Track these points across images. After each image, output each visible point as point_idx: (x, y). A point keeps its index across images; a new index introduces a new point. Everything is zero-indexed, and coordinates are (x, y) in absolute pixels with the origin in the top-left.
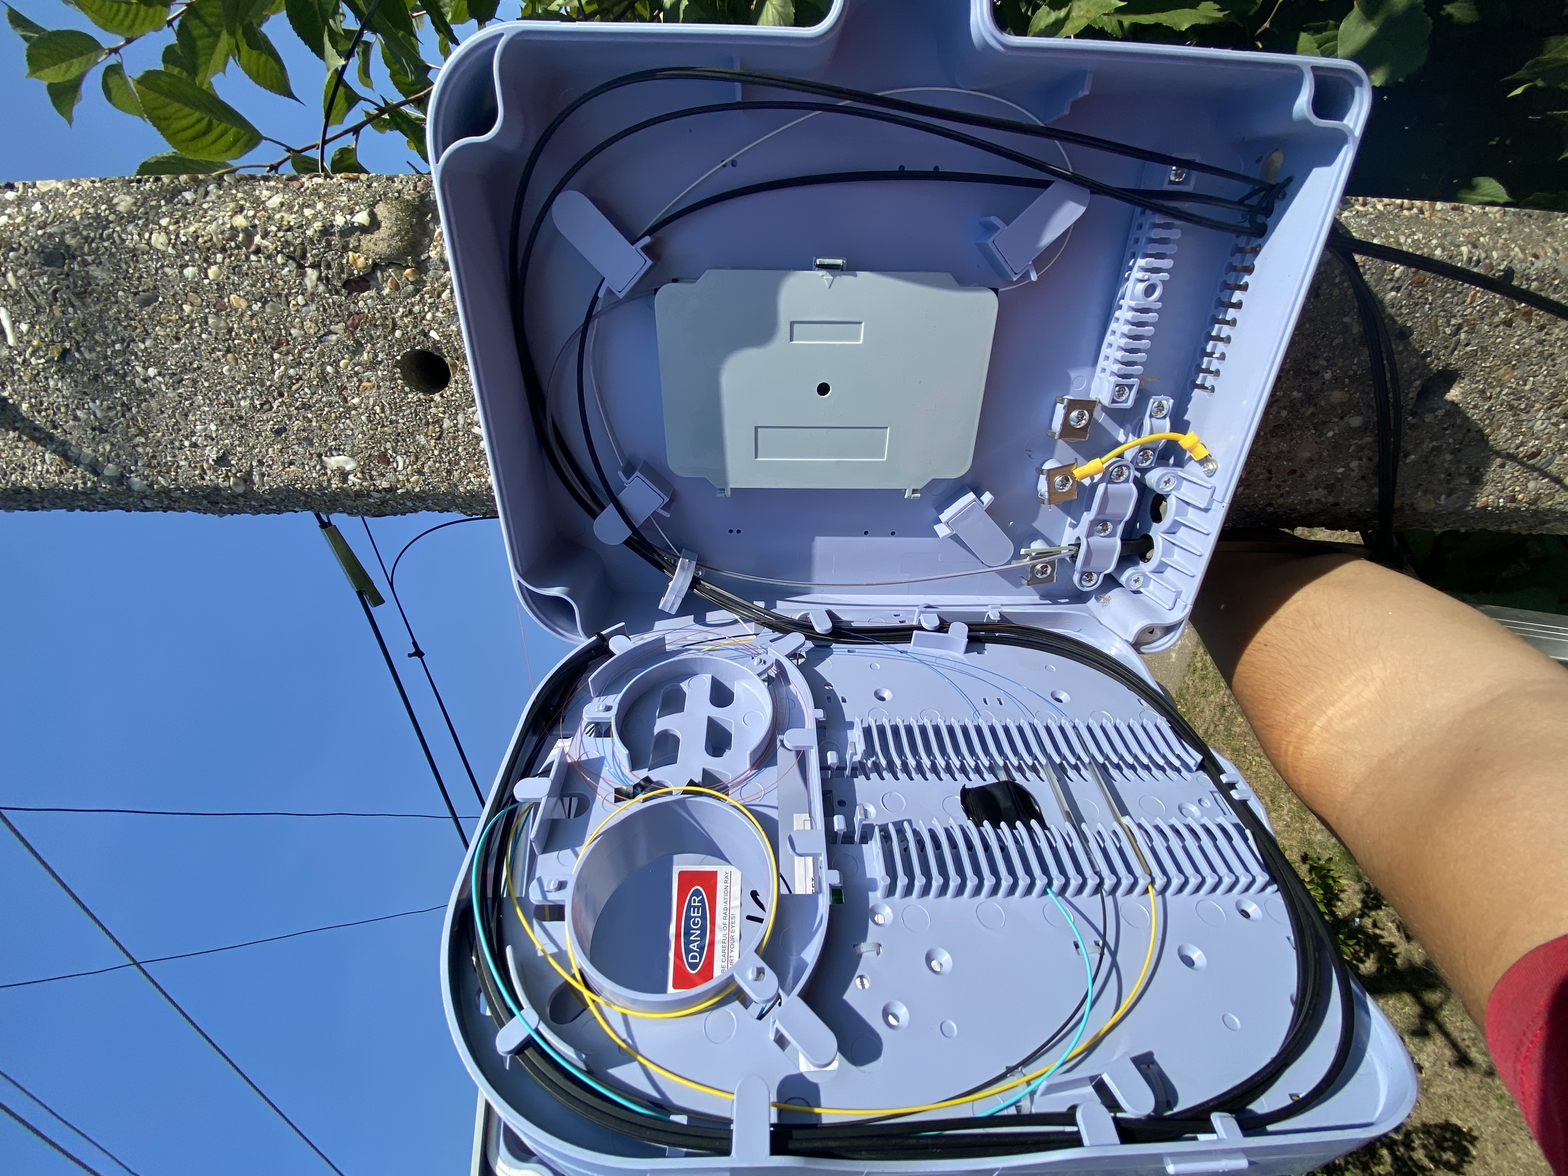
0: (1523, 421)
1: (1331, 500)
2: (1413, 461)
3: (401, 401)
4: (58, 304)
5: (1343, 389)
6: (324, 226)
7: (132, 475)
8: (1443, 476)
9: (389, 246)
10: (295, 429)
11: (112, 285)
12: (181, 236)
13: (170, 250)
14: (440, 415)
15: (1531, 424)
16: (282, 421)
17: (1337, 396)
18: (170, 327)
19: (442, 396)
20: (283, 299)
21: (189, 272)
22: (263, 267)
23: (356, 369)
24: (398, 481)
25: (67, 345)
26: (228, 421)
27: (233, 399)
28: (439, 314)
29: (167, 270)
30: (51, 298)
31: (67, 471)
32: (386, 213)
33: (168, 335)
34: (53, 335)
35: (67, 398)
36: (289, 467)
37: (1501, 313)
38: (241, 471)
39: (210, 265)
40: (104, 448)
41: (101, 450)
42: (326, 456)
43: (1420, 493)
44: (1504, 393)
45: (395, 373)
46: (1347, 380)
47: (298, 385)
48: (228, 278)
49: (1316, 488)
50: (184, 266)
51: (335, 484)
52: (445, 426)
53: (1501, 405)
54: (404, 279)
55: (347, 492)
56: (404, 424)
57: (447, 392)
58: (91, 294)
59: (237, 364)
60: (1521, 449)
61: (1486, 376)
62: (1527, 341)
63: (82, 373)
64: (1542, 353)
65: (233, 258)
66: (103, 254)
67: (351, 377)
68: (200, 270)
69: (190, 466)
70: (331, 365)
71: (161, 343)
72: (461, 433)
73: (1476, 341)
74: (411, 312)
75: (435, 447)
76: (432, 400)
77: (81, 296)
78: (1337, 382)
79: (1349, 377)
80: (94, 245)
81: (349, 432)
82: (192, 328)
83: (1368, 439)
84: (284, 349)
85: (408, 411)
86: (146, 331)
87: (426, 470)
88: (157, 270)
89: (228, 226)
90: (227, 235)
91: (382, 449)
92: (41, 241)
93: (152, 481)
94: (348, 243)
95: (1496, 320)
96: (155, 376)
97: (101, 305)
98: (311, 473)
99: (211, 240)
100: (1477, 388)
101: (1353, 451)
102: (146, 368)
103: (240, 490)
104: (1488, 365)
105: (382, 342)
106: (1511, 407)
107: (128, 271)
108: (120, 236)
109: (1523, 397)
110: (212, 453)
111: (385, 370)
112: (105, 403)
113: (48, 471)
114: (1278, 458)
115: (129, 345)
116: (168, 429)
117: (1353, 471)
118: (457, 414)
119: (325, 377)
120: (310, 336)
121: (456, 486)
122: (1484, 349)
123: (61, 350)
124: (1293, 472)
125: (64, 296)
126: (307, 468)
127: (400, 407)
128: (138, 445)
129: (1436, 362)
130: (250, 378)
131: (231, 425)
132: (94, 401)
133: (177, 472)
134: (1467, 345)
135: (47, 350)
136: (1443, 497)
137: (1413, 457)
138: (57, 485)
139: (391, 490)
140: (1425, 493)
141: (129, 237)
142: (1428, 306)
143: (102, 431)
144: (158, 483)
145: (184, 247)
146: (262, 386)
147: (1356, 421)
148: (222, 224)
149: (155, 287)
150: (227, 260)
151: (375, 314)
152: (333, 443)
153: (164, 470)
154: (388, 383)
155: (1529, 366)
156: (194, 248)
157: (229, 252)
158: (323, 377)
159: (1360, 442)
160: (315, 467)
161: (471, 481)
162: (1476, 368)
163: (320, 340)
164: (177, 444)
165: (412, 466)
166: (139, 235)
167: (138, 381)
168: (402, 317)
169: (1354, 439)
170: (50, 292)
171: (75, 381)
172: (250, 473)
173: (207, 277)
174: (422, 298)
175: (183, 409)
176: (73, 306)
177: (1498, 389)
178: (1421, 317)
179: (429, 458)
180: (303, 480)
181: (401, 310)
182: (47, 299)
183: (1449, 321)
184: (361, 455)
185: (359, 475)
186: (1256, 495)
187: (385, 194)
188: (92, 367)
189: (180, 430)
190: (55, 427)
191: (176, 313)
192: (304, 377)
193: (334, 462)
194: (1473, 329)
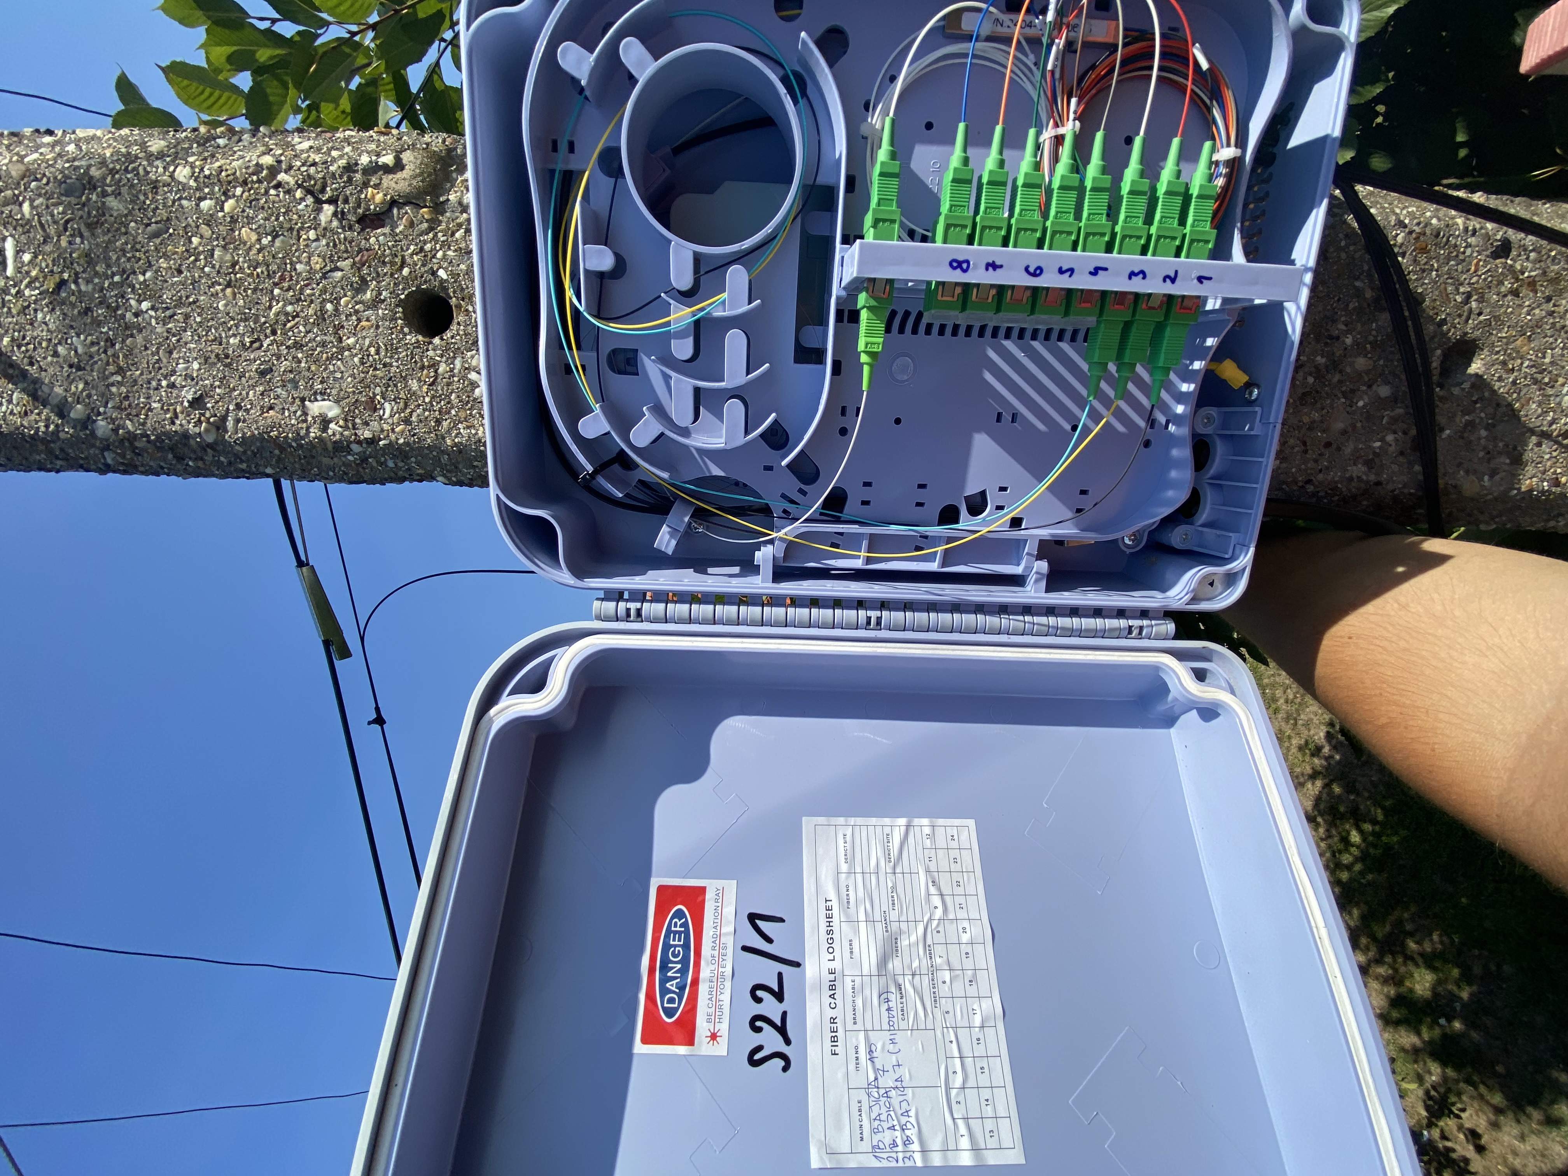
0: (1550, 396)
1: (1372, 477)
2: (1449, 436)
3: (399, 342)
4: (68, 233)
5: (1366, 356)
6: (348, 163)
7: (99, 418)
8: (1481, 454)
9: (410, 185)
10: (282, 370)
11: (126, 216)
12: (205, 169)
13: (192, 183)
14: (438, 358)
15: (1558, 399)
16: (269, 361)
17: (1361, 363)
18: (174, 259)
19: (442, 339)
20: (295, 233)
21: (205, 205)
22: (280, 201)
23: (357, 307)
24: (382, 430)
25: (66, 276)
26: (213, 359)
27: (224, 335)
28: (450, 253)
29: (185, 203)
30: (61, 228)
31: (32, 412)
32: (412, 158)
33: (171, 268)
34: (54, 266)
35: (52, 332)
36: (267, 412)
37: (1506, 283)
38: (215, 416)
39: (228, 197)
40: (77, 388)
41: (73, 389)
42: (310, 401)
43: (1461, 472)
44: (1525, 365)
45: (396, 313)
46: (1368, 346)
47: (293, 323)
48: (243, 211)
49: (1355, 464)
50: (201, 199)
51: (314, 432)
52: (441, 370)
53: (1525, 378)
54: (420, 216)
55: (325, 444)
56: (398, 367)
57: (448, 334)
58: (102, 224)
59: (234, 298)
60: (1554, 427)
61: (1505, 347)
62: (1537, 311)
63: (73, 306)
64: (1554, 324)
65: (252, 192)
66: (124, 185)
67: (351, 315)
68: (217, 203)
69: (162, 408)
70: (332, 302)
71: (162, 276)
72: (456, 379)
73: (1488, 310)
74: (422, 249)
75: (427, 393)
76: (431, 343)
77: (91, 227)
78: (1359, 348)
79: (1370, 343)
80: (117, 176)
81: (339, 375)
82: (196, 260)
83: (1400, 411)
84: (286, 285)
85: (404, 353)
86: (149, 262)
87: (414, 419)
88: (174, 201)
89: (254, 163)
90: (251, 170)
91: (371, 395)
92: (66, 172)
93: (119, 425)
94: (369, 181)
95: (1503, 289)
96: (148, 310)
97: (110, 235)
98: (291, 419)
99: (234, 174)
100: (1498, 359)
101: (1388, 423)
102: (140, 302)
103: (210, 438)
104: (1504, 335)
105: (388, 280)
106: (1536, 382)
107: (144, 202)
108: (145, 169)
109: (1545, 370)
110: (188, 395)
111: (386, 309)
112: (89, 338)
113: (12, 413)
114: (1310, 429)
115: (128, 277)
116: (148, 367)
117: (1390, 445)
118: (455, 358)
119: (323, 315)
120: (316, 272)
121: (443, 438)
122: (1497, 318)
123: (58, 280)
124: (1328, 445)
125: (75, 226)
126: (287, 414)
127: (397, 349)
128: (113, 385)
129: (1453, 330)
130: (245, 313)
131: (215, 364)
132: (78, 336)
133: (147, 415)
134: (1480, 314)
135: (44, 282)
136: (1486, 478)
137: (1448, 432)
138: (17, 429)
139: (372, 442)
140: (1467, 472)
141: (154, 169)
142: (1434, 273)
143: (79, 368)
144: (124, 427)
145: (206, 180)
146: (255, 323)
147: (1384, 391)
148: (249, 161)
149: (168, 218)
150: (246, 194)
151: (385, 251)
152: (320, 386)
153: (134, 412)
154: (388, 323)
155: (1544, 338)
156: (216, 181)
157: (249, 186)
158: (321, 315)
159: (1392, 414)
160: (295, 412)
161: (460, 433)
162: (1493, 338)
163: (324, 276)
164: (154, 383)
165: (400, 414)
166: (164, 168)
167: (128, 315)
168: (412, 255)
169: (1386, 410)
170: (62, 222)
171: (64, 314)
172: (224, 419)
173: (222, 210)
174: (436, 235)
175: (169, 346)
176: (81, 236)
177: (1519, 361)
178: (1429, 283)
179: (419, 405)
180: (280, 427)
181: (412, 247)
182: (58, 228)
183: (1457, 289)
184: (347, 401)
185: (341, 423)
186: (1294, 470)
187: (413, 145)
188: (86, 299)
189: (160, 368)
190: (31, 364)
191: (183, 245)
192: (302, 314)
193: (316, 408)
194: (1482, 297)
